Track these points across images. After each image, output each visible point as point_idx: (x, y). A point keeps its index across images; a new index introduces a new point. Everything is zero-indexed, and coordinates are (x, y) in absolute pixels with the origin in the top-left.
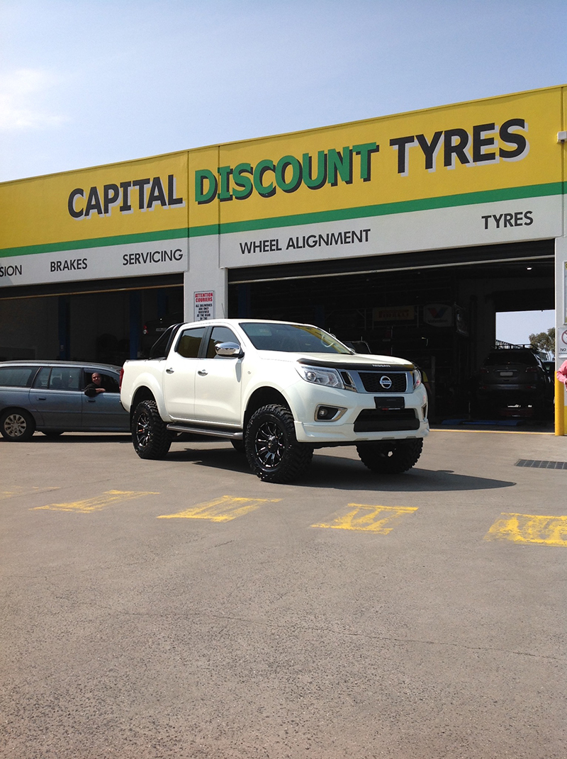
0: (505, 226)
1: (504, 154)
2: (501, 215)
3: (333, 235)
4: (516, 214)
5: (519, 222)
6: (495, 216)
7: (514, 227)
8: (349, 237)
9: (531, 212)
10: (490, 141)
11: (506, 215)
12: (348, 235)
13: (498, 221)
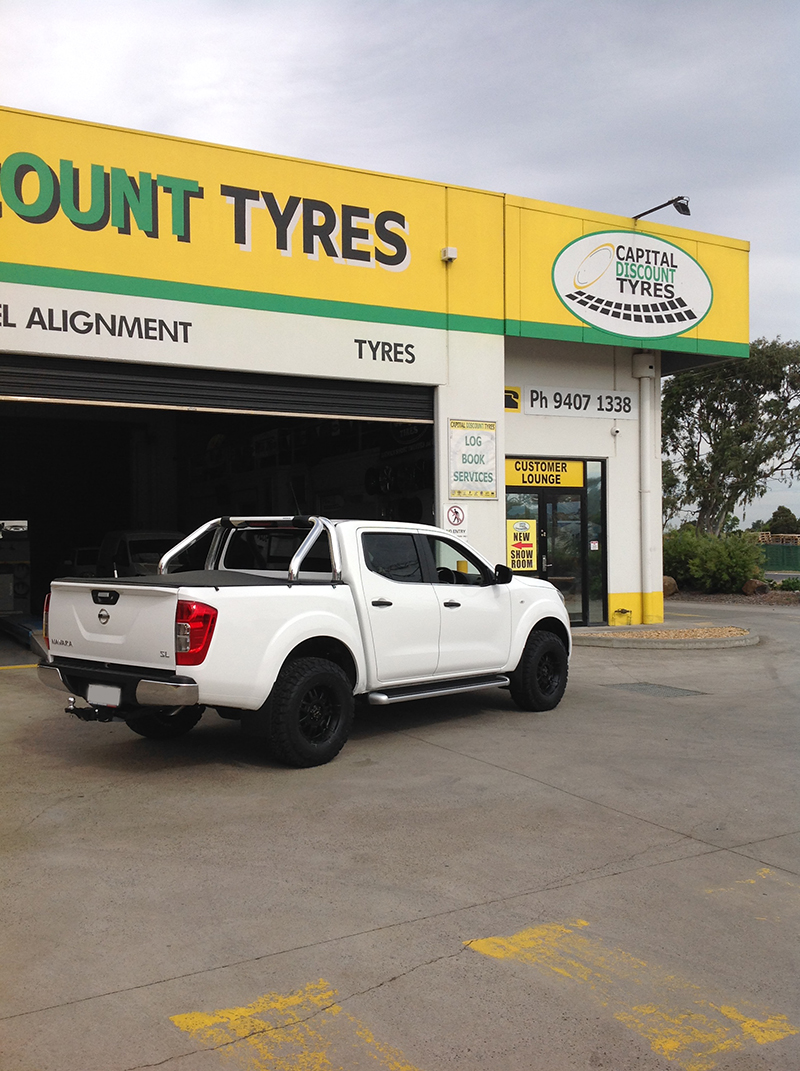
1: (382, 258)
2: (378, 343)
3: (123, 319)
4: (396, 345)
5: (399, 356)
6: (370, 342)
7: (394, 362)
8: (155, 329)
9: (412, 347)
10: (363, 234)
11: (384, 344)
12: (151, 325)
13: (374, 350)
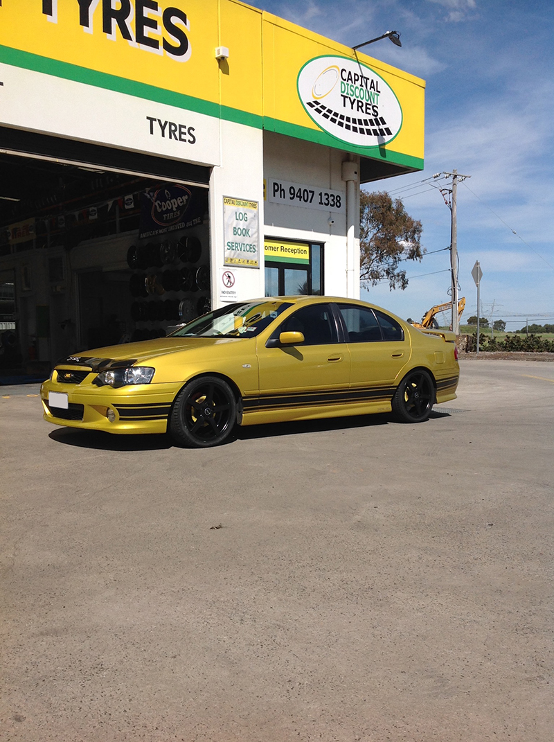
0: (170, 137)
1: (167, 47)
2: (166, 122)
4: (181, 126)
5: (183, 137)
6: (159, 121)
7: (178, 141)
9: (193, 130)
10: (153, 24)
11: (171, 124)
13: (163, 128)
